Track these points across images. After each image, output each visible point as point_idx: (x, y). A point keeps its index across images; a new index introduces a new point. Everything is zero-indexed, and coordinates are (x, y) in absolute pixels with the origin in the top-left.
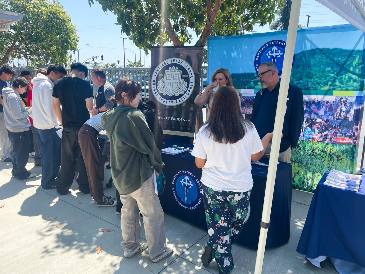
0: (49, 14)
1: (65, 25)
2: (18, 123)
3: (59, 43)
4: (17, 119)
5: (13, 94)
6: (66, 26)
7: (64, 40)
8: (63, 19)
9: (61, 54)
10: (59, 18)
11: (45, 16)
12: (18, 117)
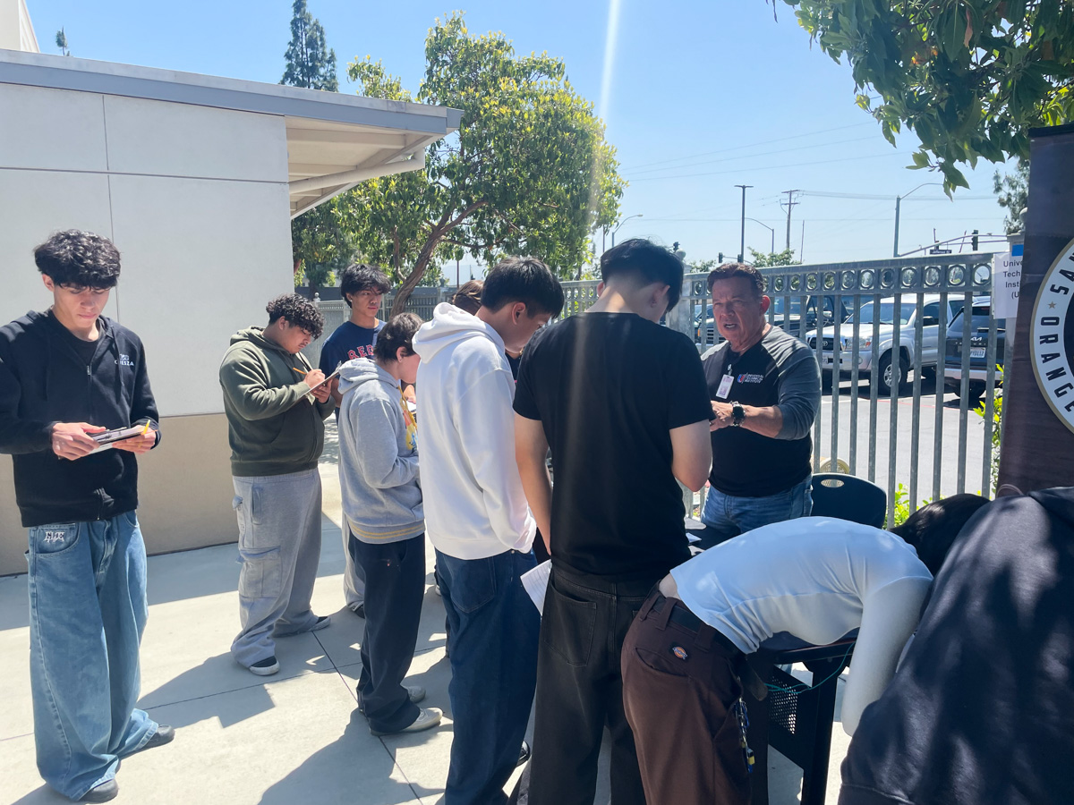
0: (542, 120)
1: (587, 148)
2: (382, 503)
3: (566, 206)
4: (381, 490)
5: (374, 388)
6: (589, 151)
7: (581, 195)
8: (582, 131)
9: (569, 238)
10: (570, 130)
11: (531, 126)
12: (383, 482)
